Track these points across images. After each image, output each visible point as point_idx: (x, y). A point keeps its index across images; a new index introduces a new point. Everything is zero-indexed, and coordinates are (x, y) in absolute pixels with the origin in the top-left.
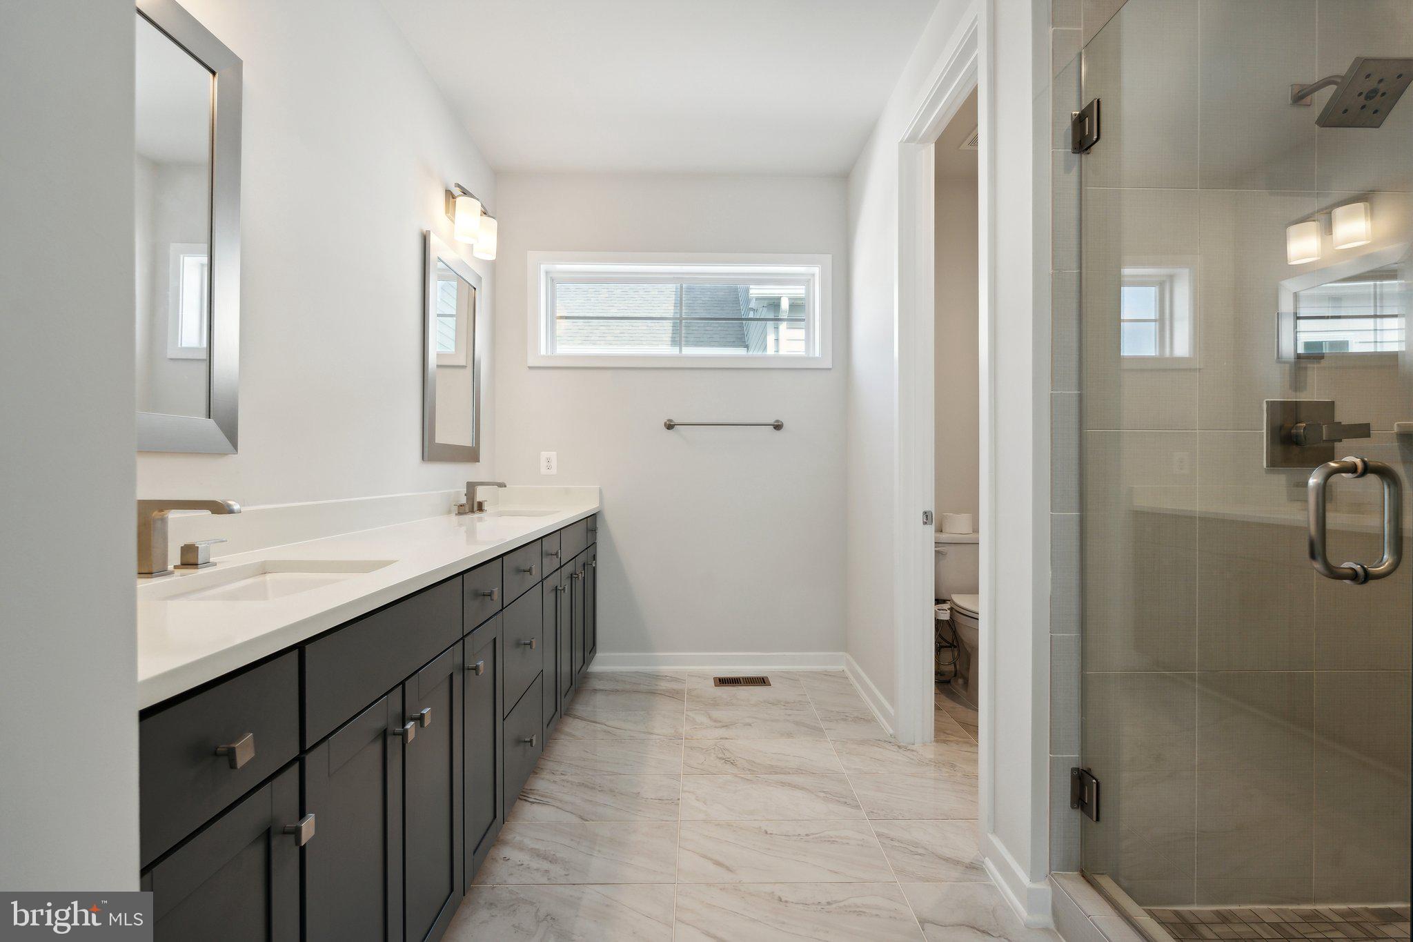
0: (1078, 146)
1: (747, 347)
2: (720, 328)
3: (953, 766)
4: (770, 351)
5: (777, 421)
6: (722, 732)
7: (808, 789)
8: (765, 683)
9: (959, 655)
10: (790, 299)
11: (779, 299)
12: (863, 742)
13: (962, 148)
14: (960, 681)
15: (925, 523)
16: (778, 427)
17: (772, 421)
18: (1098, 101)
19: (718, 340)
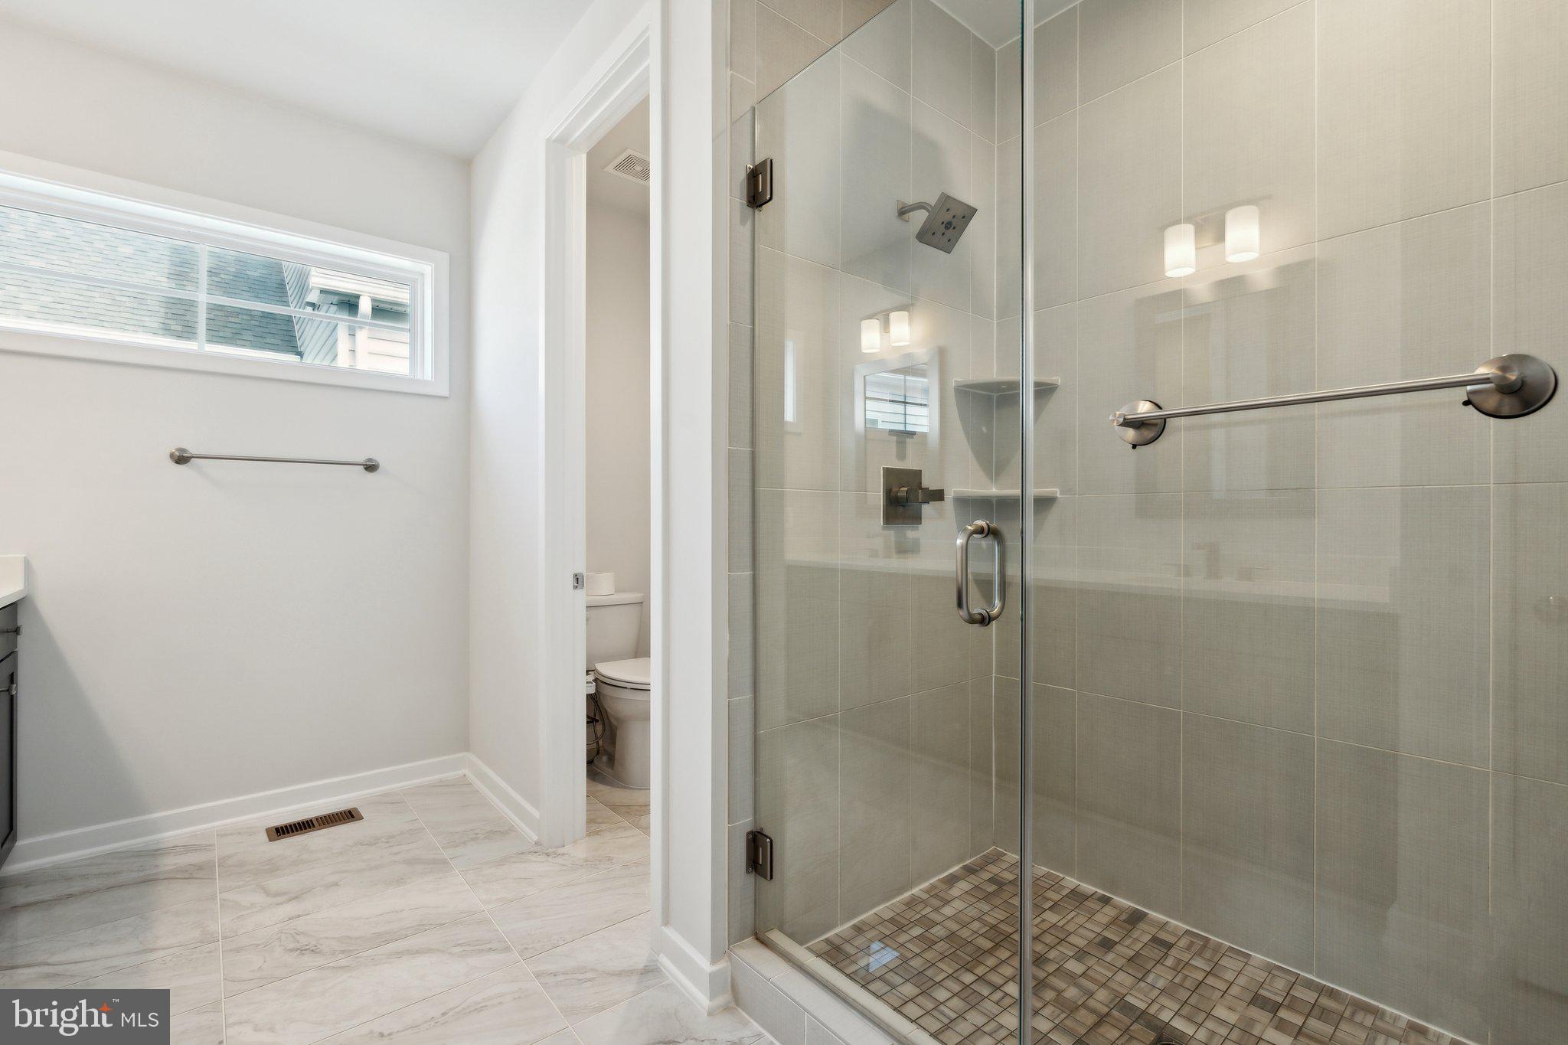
0: (752, 200)
1: (300, 354)
2: (253, 322)
3: (610, 859)
4: (343, 361)
5: (370, 460)
6: (290, 909)
7: (438, 950)
8: (353, 817)
9: (604, 729)
10: (373, 300)
11: (358, 297)
12: (503, 861)
13: (606, 169)
14: (605, 758)
15: (576, 587)
16: (371, 467)
17: (362, 459)
18: (771, 160)
19: (252, 339)
